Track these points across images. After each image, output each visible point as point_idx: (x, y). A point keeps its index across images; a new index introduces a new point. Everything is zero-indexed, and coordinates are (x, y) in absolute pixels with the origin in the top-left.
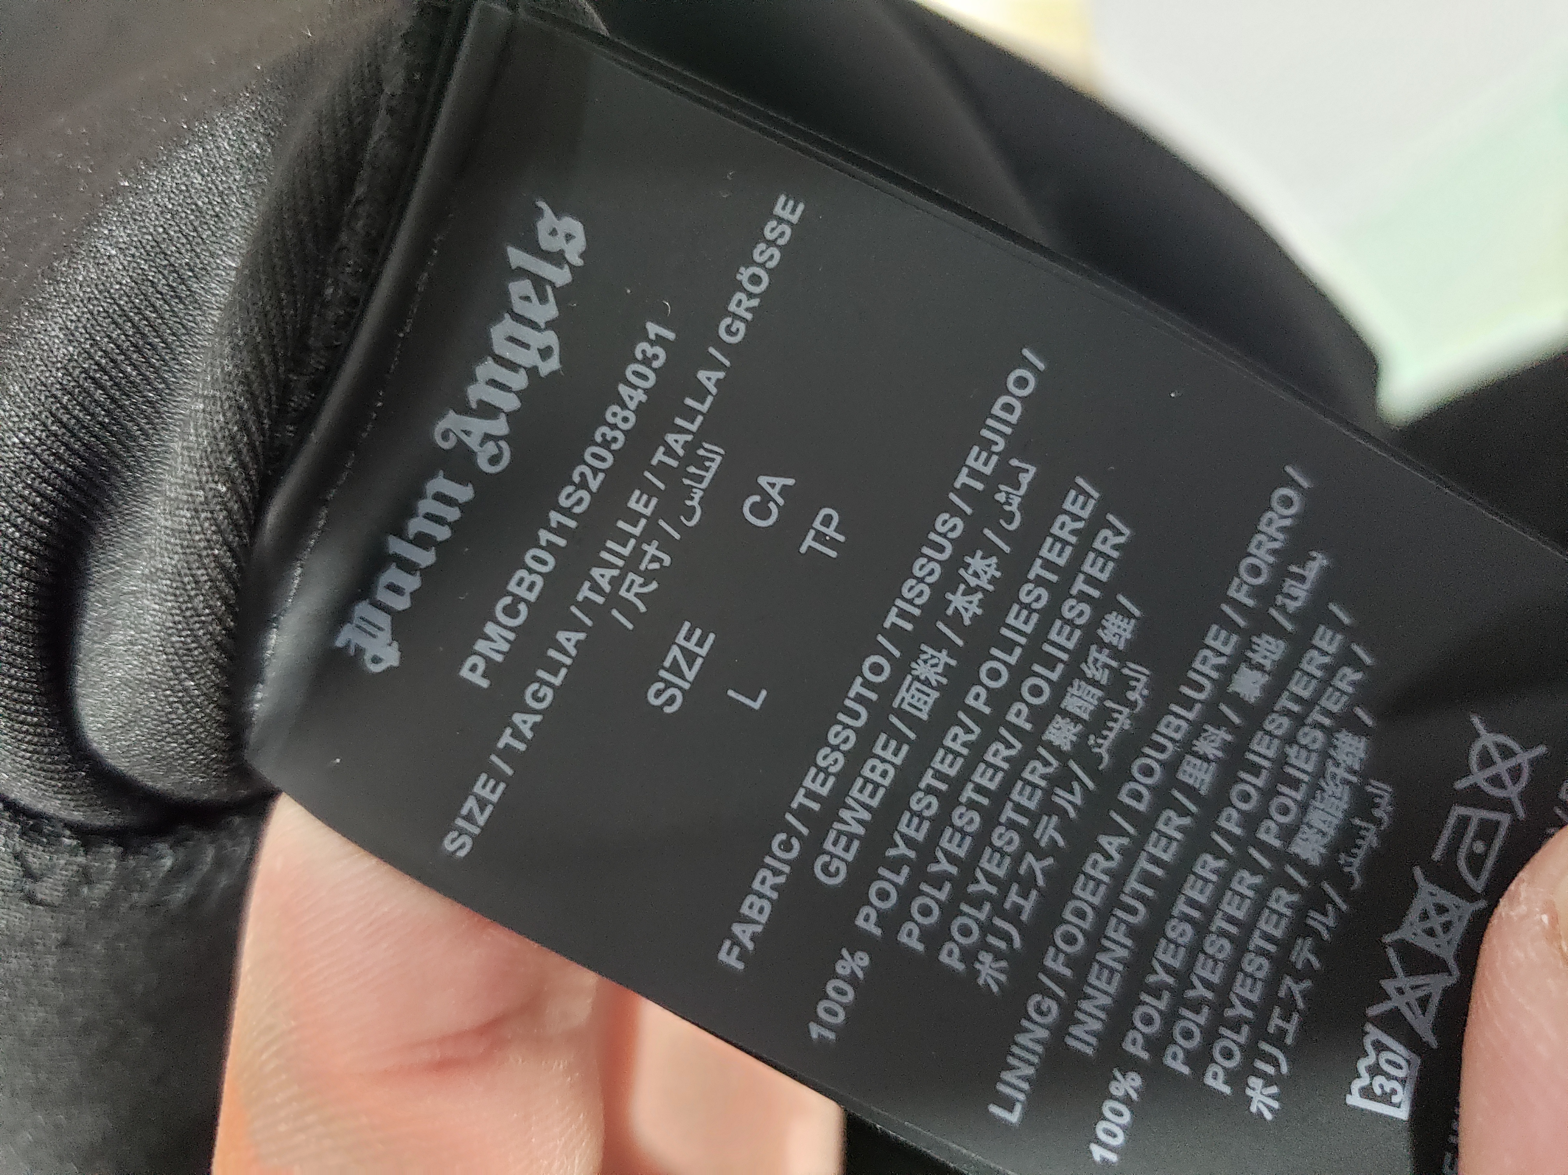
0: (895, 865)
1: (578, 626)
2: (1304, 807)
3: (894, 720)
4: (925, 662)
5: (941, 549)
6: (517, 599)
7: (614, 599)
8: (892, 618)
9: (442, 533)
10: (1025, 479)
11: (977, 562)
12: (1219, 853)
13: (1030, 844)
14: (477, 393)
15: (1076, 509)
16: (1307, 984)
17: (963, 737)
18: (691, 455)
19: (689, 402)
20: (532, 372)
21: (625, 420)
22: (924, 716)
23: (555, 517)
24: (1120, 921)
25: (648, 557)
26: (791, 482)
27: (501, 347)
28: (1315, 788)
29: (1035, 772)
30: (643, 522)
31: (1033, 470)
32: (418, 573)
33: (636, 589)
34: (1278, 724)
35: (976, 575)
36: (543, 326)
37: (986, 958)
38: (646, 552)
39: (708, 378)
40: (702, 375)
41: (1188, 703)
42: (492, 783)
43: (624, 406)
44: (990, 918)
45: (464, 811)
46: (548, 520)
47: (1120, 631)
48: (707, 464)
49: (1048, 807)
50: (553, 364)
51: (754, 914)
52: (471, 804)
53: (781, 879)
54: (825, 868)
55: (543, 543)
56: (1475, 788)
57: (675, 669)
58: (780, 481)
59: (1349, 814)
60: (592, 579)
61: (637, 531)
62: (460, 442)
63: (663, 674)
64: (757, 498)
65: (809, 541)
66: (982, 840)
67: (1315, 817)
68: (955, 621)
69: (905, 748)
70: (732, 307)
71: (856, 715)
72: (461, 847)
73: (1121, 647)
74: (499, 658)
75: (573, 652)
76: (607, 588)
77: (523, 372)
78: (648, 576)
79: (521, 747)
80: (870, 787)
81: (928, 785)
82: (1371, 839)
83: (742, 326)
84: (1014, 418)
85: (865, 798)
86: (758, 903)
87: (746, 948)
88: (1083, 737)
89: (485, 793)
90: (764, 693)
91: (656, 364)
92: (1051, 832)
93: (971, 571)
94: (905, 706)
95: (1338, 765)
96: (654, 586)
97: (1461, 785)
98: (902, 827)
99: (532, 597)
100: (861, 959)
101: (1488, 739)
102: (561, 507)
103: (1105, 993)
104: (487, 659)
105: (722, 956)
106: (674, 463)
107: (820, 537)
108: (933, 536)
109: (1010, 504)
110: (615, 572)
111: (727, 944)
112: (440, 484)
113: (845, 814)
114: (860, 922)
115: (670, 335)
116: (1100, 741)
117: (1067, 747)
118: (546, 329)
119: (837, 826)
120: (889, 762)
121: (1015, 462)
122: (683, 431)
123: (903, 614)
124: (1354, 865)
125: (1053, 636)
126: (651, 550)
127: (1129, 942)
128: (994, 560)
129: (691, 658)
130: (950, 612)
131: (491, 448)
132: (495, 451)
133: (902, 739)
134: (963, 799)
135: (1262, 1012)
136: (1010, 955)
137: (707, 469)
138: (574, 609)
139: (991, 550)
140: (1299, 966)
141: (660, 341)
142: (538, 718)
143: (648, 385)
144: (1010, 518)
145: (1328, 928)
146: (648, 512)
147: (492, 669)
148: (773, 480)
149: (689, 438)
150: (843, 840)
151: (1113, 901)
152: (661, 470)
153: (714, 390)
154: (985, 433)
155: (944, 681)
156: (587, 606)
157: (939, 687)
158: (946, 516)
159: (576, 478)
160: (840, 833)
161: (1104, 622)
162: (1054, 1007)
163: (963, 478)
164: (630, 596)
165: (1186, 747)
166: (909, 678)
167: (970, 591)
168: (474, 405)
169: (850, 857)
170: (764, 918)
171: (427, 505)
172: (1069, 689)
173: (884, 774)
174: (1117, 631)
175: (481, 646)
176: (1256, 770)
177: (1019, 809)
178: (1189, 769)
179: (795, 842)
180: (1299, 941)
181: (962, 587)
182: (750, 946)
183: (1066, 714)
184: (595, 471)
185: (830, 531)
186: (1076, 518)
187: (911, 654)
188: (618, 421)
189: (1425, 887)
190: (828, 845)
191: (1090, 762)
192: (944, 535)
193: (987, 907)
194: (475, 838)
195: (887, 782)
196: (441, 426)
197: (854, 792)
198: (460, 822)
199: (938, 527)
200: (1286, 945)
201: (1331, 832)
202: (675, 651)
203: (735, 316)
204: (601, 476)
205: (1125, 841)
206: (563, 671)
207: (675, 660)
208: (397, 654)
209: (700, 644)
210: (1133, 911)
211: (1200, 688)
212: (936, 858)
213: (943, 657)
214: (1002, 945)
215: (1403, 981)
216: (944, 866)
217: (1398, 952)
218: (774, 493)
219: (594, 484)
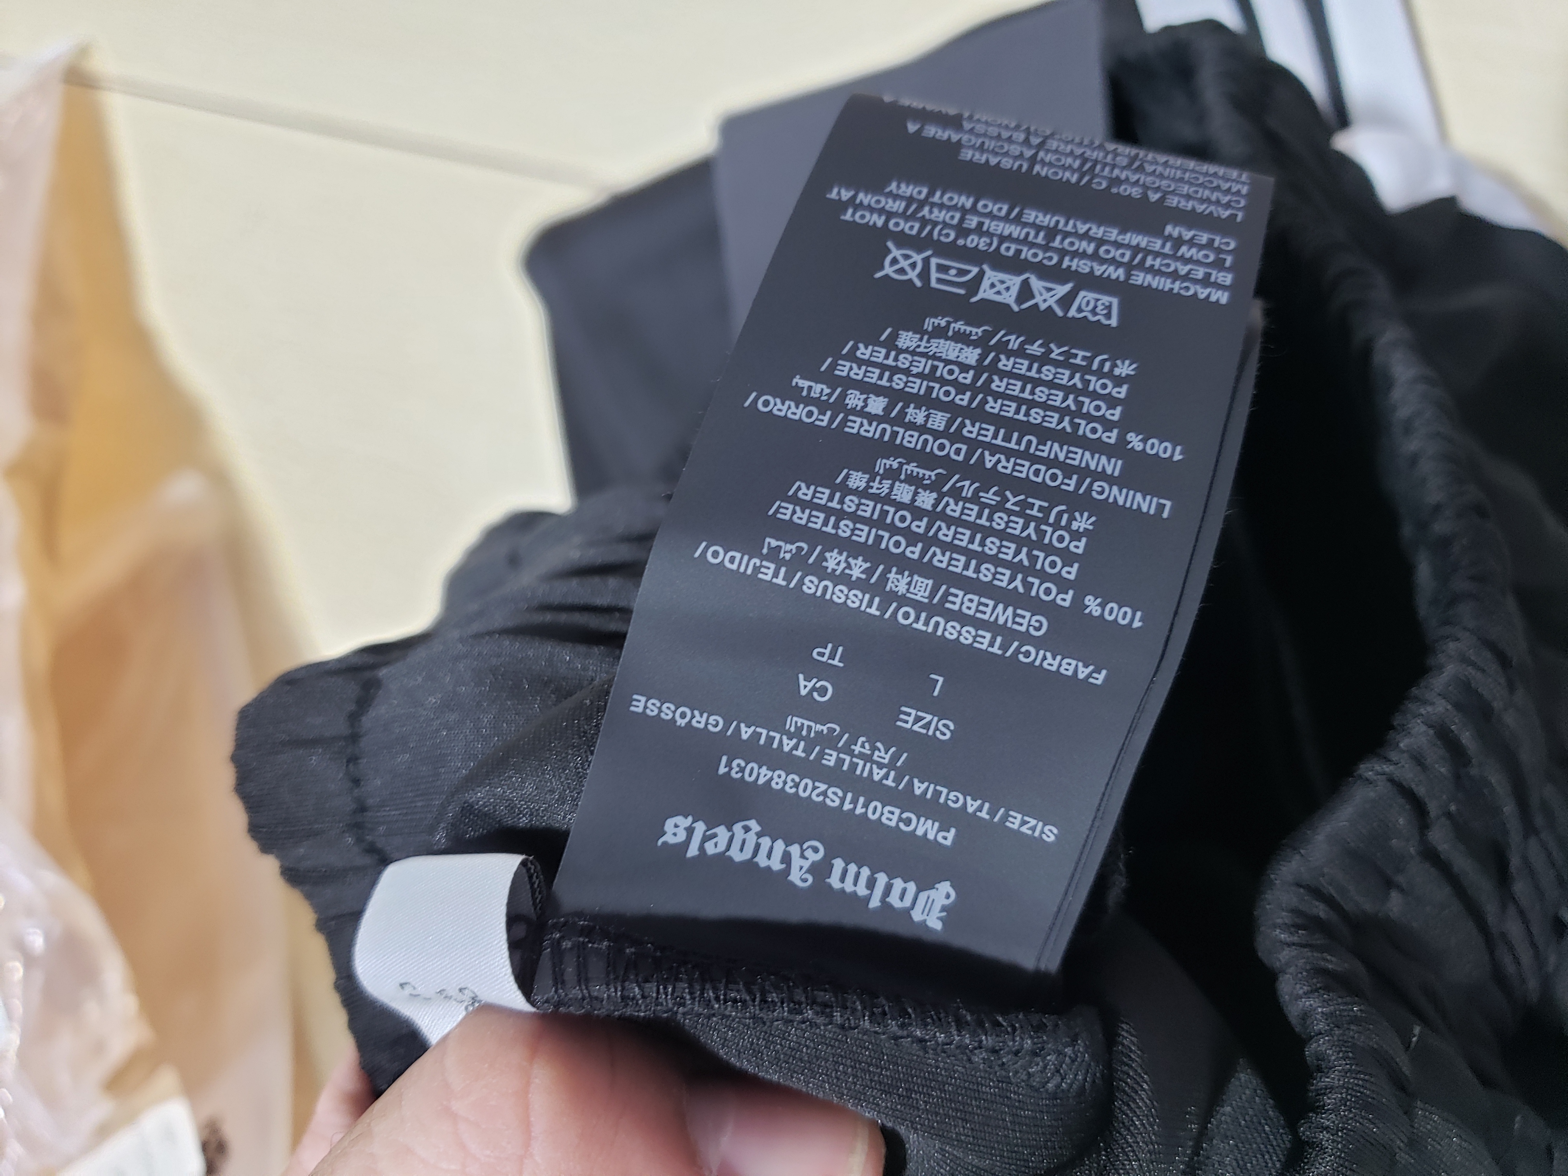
0: (1028, 586)
1: (910, 784)
2: (947, 362)
3: (935, 601)
4: (897, 586)
5: (826, 588)
6: (900, 819)
7: (891, 765)
8: (873, 611)
9: (865, 872)
10: (774, 543)
11: (831, 564)
12: (984, 402)
13: (1000, 507)
14: (776, 865)
15: (789, 512)
16: (1052, 346)
17: (939, 556)
18: (796, 735)
19: (762, 741)
20: (759, 835)
21: (779, 777)
22: (930, 582)
23: (847, 806)
24: (1037, 449)
25: (862, 750)
26: (801, 676)
27: (747, 855)
28: (934, 357)
29: (954, 509)
30: (842, 756)
31: (768, 540)
32: (891, 881)
33: (882, 754)
34: (899, 382)
35: (838, 564)
36: (730, 833)
37: (1075, 526)
38: (859, 752)
39: (746, 732)
40: (745, 737)
41: (895, 434)
42: (1010, 819)
43: (771, 779)
44: (1050, 525)
45: (1029, 832)
46: (850, 810)
47: (858, 478)
48: (799, 725)
49: (975, 499)
50: (753, 824)
51: (1071, 669)
52: (1024, 829)
53: (1049, 655)
54: (1038, 629)
55: (864, 810)
56: (919, 276)
57: (927, 726)
58: (802, 683)
59: (947, 338)
60: (882, 779)
61: (848, 759)
62: (808, 871)
63: (931, 733)
64: (815, 694)
65: (836, 662)
66: (1002, 535)
67: (952, 356)
68: (869, 572)
69: (952, 590)
70: (702, 726)
71: (937, 624)
72: (1051, 831)
73: (867, 476)
74: (937, 824)
75: (926, 784)
76: (885, 770)
77: (760, 840)
78: (874, 749)
79: (987, 805)
80: (981, 608)
81: (974, 572)
82: (959, 326)
83: (712, 718)
84: (738, 555)
85: (989, 610)
86: (1064, 666)
87: (1093, 670)
88: (925, 488)
89: (1017, 822)
90: (933, 676)
91: (743, 764)
92: (990, 495)
93: (836, 567)
94: (927, 594)
95: (919, 346)
96: (879, 745)
97: (918, 283)
98: (1004, 584)
99: (897, 811)
100: (1089, 600)
101: (889, 270)
102: (840, 804)
103: (1083, 455)
104: (939, 831)
105: (1099, 682)
106: (802, 744)
107: (832, 656)
108: (819, 594)
109: (791, 550)
110: (874, 767)
111: (1091, 680)
112: (834, 881)
113: (1001, 621)
114: (1067, 604)
115: (724, 759)
116: (927, 477)
117: (934, 495)
118: (732, 831)
119: (1009, 624)
120: (963, 599)
121: (765, 551)
122: (781, 742)
123: (870, 605)
124: (977, 332)
125: (868, 515)
126: (857, 749)
127: (1049, 443)
128: (828, 555)
129: (918, 719)
130: (863, 576)
131: (809, 853)
132: (810, 850)
133: (947, 594)
134: (980, 549)
135: (1075, 369)
136: (1071, 512)
137: (803, 724)
138: (901, 787)
139: (822, 558)
140: (1043, 350)
141: (729, 765)
142: (969, 798)
143: (756, 766)
144: (800, 549)
145: (1017, 338)
146: (835, 754)
147: (944, 828)
148: (802, 687)
149: (785, 737)
150: (1018, 619)
151: (1025, 455)
152: (808, 751)
153: (753, 728)
154: (749, 572)
155: (906, 573)
156: (898, 780)
157: (911, 575)
158: (805, 588)
159: (821, 798)
160: (1014, 622)
161: (854, 487)
162: (1097, 484)
163: (780, 581)
164: (888, 757)
165: (923, 429)
166: (908, 595)
167: (849, 566)
168: (784, 866)
169: (1028, 615)
170: (1074, 662)
171: (849, 887)
172: (898, 500)
173: (971, 601)
174: (858, 480)
175: (931, 836)
176: (930, 389)
177: (979, 516)
178: (937, 424)
179: (1023, 649)
180: (1028, 351)
181: (847, 571)
182: (1091, 668)
183: (913, 500)
184: (814, 788)
185: (827, 652)
186: (794, 512)
187: (893, 596)
188: (781, 781)
189: (980, 295)
190: (1023, 629)
191: (941, 480)
192: (817, 587)
193: (1043, 527)
194: (1045, 825)
195: (976, 598)
196: (800, 884)
197: (986, 617)
198: (1037, 834)
199: (812, 591)
200: (1032, 358)
201: (960, 345)
202: (916, 728)
203: (707, 724)
204: (817, 784)
205: (987, 453)
206: (938, 788)
207: (921, 727)
208: (943, 883)
209: (909, 715)
210: (1030, 442)
211: (884, 430)
212: (1019, 561)
213: (892, 576)
214: (1065, 516)
215: (1038, 299)
216: (1023, 556)
217: (1021, 304)
218: (810, 685)
219: (823, 787)
